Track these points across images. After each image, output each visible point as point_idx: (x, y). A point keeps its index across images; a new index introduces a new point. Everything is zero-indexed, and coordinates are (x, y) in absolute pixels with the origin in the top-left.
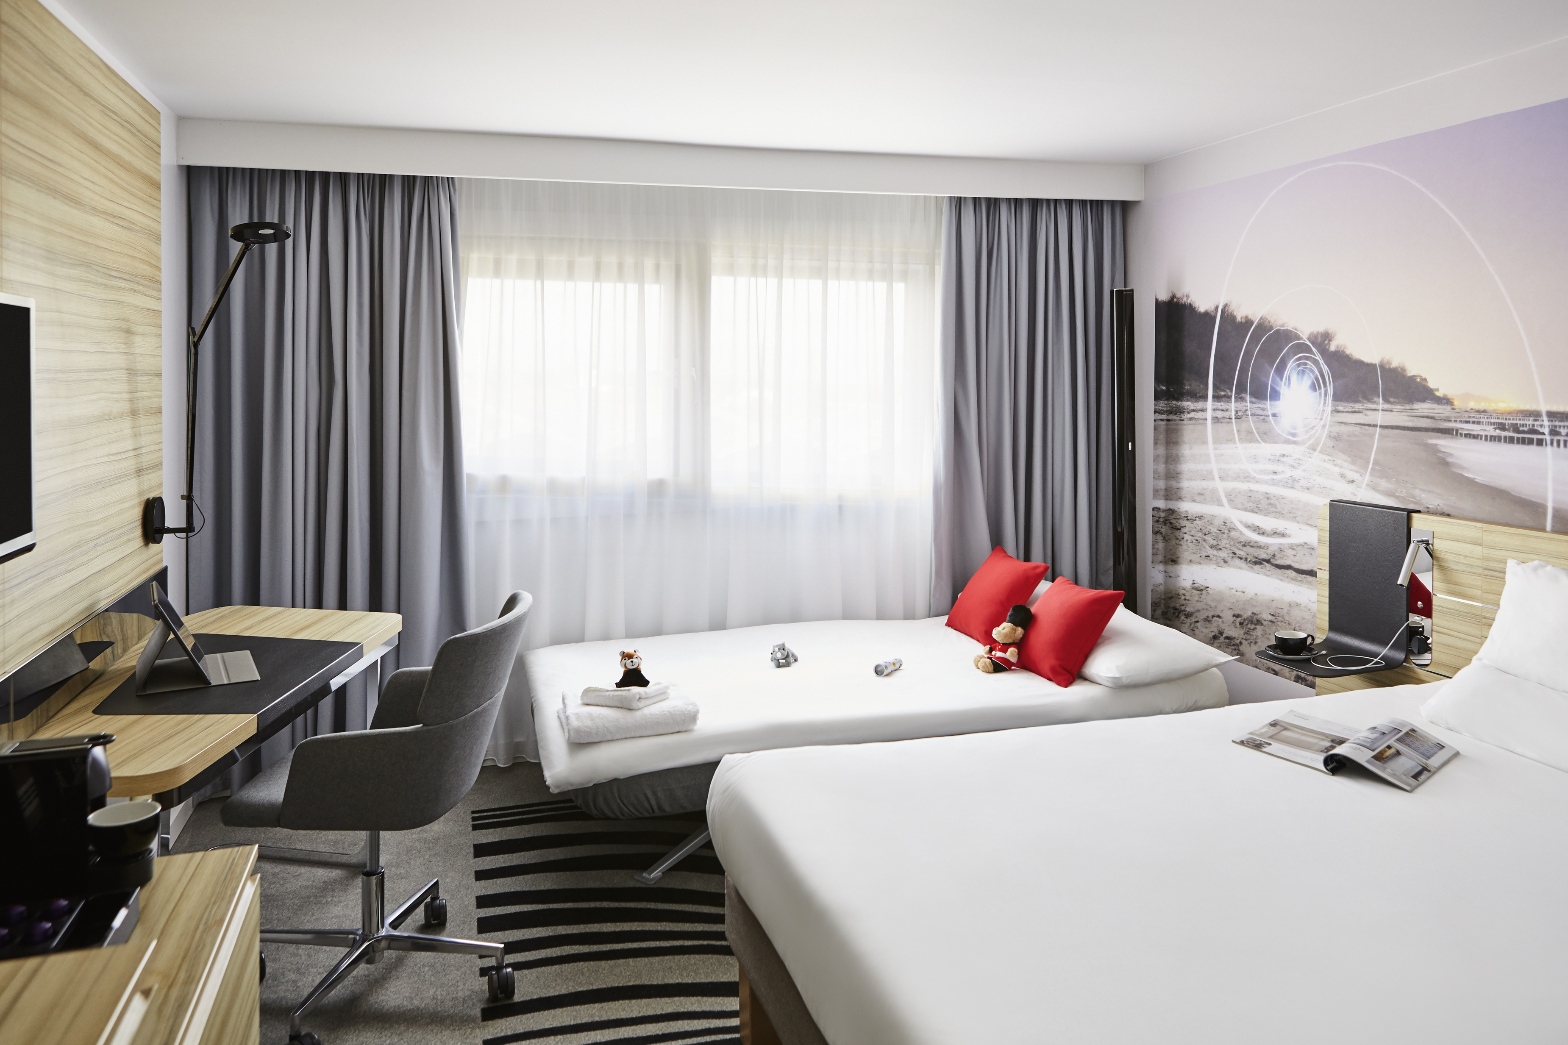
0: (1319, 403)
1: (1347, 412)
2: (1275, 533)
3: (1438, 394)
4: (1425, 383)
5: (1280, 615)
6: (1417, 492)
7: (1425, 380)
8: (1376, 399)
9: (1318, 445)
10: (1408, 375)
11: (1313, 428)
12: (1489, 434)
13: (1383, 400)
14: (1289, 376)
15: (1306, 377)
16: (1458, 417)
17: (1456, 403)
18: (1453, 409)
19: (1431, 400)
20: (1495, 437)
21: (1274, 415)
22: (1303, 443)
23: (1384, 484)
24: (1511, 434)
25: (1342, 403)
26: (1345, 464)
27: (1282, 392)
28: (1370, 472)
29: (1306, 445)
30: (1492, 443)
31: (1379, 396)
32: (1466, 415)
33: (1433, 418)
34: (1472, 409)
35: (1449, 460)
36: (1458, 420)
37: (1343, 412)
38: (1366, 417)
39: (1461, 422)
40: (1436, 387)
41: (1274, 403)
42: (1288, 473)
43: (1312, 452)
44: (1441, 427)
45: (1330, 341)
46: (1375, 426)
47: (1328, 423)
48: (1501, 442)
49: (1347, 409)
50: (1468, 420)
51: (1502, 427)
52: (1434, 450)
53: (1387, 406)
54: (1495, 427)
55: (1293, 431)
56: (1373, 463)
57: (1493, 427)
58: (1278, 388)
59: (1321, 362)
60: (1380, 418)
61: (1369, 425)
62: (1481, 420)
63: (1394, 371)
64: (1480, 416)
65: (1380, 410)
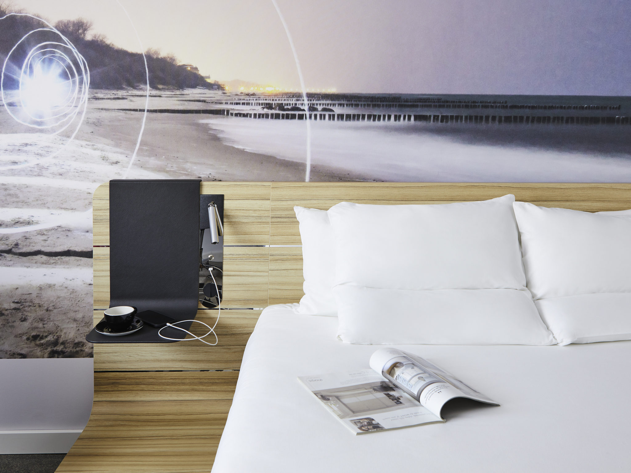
0: (73, 91)
1: (109, 99)
2: (17, 223)
3: (208, 81)
4: (196, 72)
5: (26, 301)
6: (188, 166)
7: (196, 69)
8: (142, 86)
9: (72, 132)
10: (178, 64)
11: (65, 115)
12: (257, 112)
13: (151, 86)
14: (31, 65)
15: (54, 65)
16: (230, 100)
17: (227, 88)
18: (224, 93)
19: (202, 86)
20: (263, 115)
21: (11, 105)
22: (53, 130)
23: (153, 161)
24: (277, 112)
25: (102, 91)
26: (108, 148)
27: (21, 80)
28: (137, 153)
29: (57, 133)
30: (261, 120)
31: (146, 84)
32: (237, 98)
33: (204, 101)
34: (242, 93)
35: (220, 135)
36: (229, 102)
37: (104, 99)
38: (132, 103)
39: (232, 104)
40: (207, 75)
41: (9, 92)
42: (33, 161)
43: (65, 138)
44: (212, 109)
45: (85, 30)
46: (144, 111)
47: (85, 110)
48: (268, 118)
49: (109, 96)
50: (238, 102)
51: (269, 106)
52: (205, 128)
53: (154, 92)
54: (263, 106)
55: (39, 120)
56: (141, 145)
57: (262, 107)
58: (15, 77)
59: (75, 51)
60: (148, 103)
61: (136, 110)
62: (251, 102)
63: (163, 61)
64: (249, 98)
65: (148, 95)
